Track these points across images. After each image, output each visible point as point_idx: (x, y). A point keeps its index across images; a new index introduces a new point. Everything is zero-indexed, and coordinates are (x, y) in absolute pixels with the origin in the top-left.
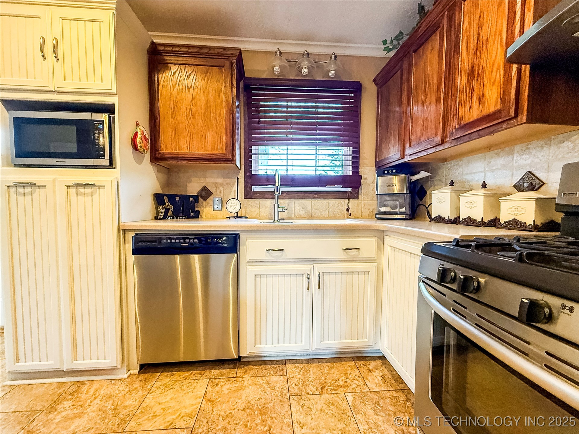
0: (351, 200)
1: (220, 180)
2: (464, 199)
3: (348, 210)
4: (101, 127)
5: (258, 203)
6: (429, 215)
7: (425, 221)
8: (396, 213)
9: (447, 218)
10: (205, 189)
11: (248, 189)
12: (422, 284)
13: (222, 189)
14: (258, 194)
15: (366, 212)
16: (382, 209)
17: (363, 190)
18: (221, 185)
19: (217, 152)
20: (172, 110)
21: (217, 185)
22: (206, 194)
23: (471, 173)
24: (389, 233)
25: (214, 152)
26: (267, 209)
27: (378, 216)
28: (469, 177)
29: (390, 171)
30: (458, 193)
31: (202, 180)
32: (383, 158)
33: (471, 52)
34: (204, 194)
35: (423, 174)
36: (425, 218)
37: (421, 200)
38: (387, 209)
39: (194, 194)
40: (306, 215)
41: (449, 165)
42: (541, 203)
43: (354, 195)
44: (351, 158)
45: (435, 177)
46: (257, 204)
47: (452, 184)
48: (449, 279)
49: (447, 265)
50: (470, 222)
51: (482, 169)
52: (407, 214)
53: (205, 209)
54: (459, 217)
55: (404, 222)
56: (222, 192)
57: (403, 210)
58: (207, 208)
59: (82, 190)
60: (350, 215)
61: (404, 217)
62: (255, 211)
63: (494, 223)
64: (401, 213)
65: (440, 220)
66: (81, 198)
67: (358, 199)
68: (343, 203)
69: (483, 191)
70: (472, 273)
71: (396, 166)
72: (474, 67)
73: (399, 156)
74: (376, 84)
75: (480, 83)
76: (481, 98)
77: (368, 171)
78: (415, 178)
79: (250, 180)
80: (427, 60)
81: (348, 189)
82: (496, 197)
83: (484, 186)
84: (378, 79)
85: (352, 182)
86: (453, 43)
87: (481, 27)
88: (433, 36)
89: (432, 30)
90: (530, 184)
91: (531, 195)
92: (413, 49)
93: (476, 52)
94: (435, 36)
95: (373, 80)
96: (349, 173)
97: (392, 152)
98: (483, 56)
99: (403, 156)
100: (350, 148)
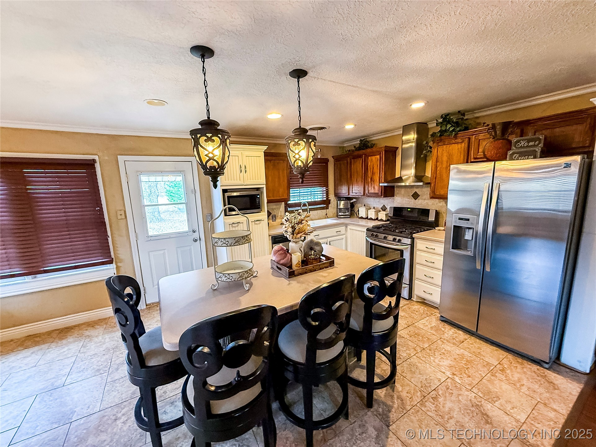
0: (326, 210)
2: (369, 211)
3: (326, 214)
4: (258, 196)
6: (358, 216)
8: (345, 215)
9: (365, 217)
11: (286, 210)
13: (275, 211)
15: (332, 215)
16: (340, 214)
17: (330, 205)
18: (275, 209)
21: (273, 209)
23: (371, 203)
24: (347, 224)
27: (339, 217)
28: (369, 203)
29: (343, 199)
30: (367, 209)
32: (339, 192)
35: (354, 200)
36: (354, 216)
37: (354, 209)
38: (342, 214)
42: (386, 214)
43: (327, 208)
44: (325, 192)
45: (358, 201)
47: (365, 206)
49: (373, 233)
50: (372, 219)
51: (373, 201)
54: (368, 217)
55: (349, 219)
58: (269, 221)
59: (256, 222)
60: (327, 217)
61: (349, 217)
63: (378, 220)
64: (348, 215)
65: (362, 218)
66: (256, 225)
67: (329, 209)
68: (323, 212)
69: (374, 210)
70: (377, 233)
71: (345, 198)
72: (372, 178)
73: (347, 194)
74: (333, 159)
75: (374, 184)
76: (374, 188)
77: (332, 197)
78: (352, 201)
79: (287, 206)
80: (358, 165)
81: (325, 205)
82: (377, 212)
83: (374, 208)
84: (335, 157)
85: (326, 202)
86: (366, 166)
87: (373, 168)
88: (360, 159)
89: (360, 156)
90: (384, 209)
91: (384, 213)
92: (351, 157)
93: (372, 174)
94: (360, 160)
95: (332, 157)
96: (325, 199)
97: (344, 191)
98: (374, 176)
99: (349, 195)
100: (325, 188)
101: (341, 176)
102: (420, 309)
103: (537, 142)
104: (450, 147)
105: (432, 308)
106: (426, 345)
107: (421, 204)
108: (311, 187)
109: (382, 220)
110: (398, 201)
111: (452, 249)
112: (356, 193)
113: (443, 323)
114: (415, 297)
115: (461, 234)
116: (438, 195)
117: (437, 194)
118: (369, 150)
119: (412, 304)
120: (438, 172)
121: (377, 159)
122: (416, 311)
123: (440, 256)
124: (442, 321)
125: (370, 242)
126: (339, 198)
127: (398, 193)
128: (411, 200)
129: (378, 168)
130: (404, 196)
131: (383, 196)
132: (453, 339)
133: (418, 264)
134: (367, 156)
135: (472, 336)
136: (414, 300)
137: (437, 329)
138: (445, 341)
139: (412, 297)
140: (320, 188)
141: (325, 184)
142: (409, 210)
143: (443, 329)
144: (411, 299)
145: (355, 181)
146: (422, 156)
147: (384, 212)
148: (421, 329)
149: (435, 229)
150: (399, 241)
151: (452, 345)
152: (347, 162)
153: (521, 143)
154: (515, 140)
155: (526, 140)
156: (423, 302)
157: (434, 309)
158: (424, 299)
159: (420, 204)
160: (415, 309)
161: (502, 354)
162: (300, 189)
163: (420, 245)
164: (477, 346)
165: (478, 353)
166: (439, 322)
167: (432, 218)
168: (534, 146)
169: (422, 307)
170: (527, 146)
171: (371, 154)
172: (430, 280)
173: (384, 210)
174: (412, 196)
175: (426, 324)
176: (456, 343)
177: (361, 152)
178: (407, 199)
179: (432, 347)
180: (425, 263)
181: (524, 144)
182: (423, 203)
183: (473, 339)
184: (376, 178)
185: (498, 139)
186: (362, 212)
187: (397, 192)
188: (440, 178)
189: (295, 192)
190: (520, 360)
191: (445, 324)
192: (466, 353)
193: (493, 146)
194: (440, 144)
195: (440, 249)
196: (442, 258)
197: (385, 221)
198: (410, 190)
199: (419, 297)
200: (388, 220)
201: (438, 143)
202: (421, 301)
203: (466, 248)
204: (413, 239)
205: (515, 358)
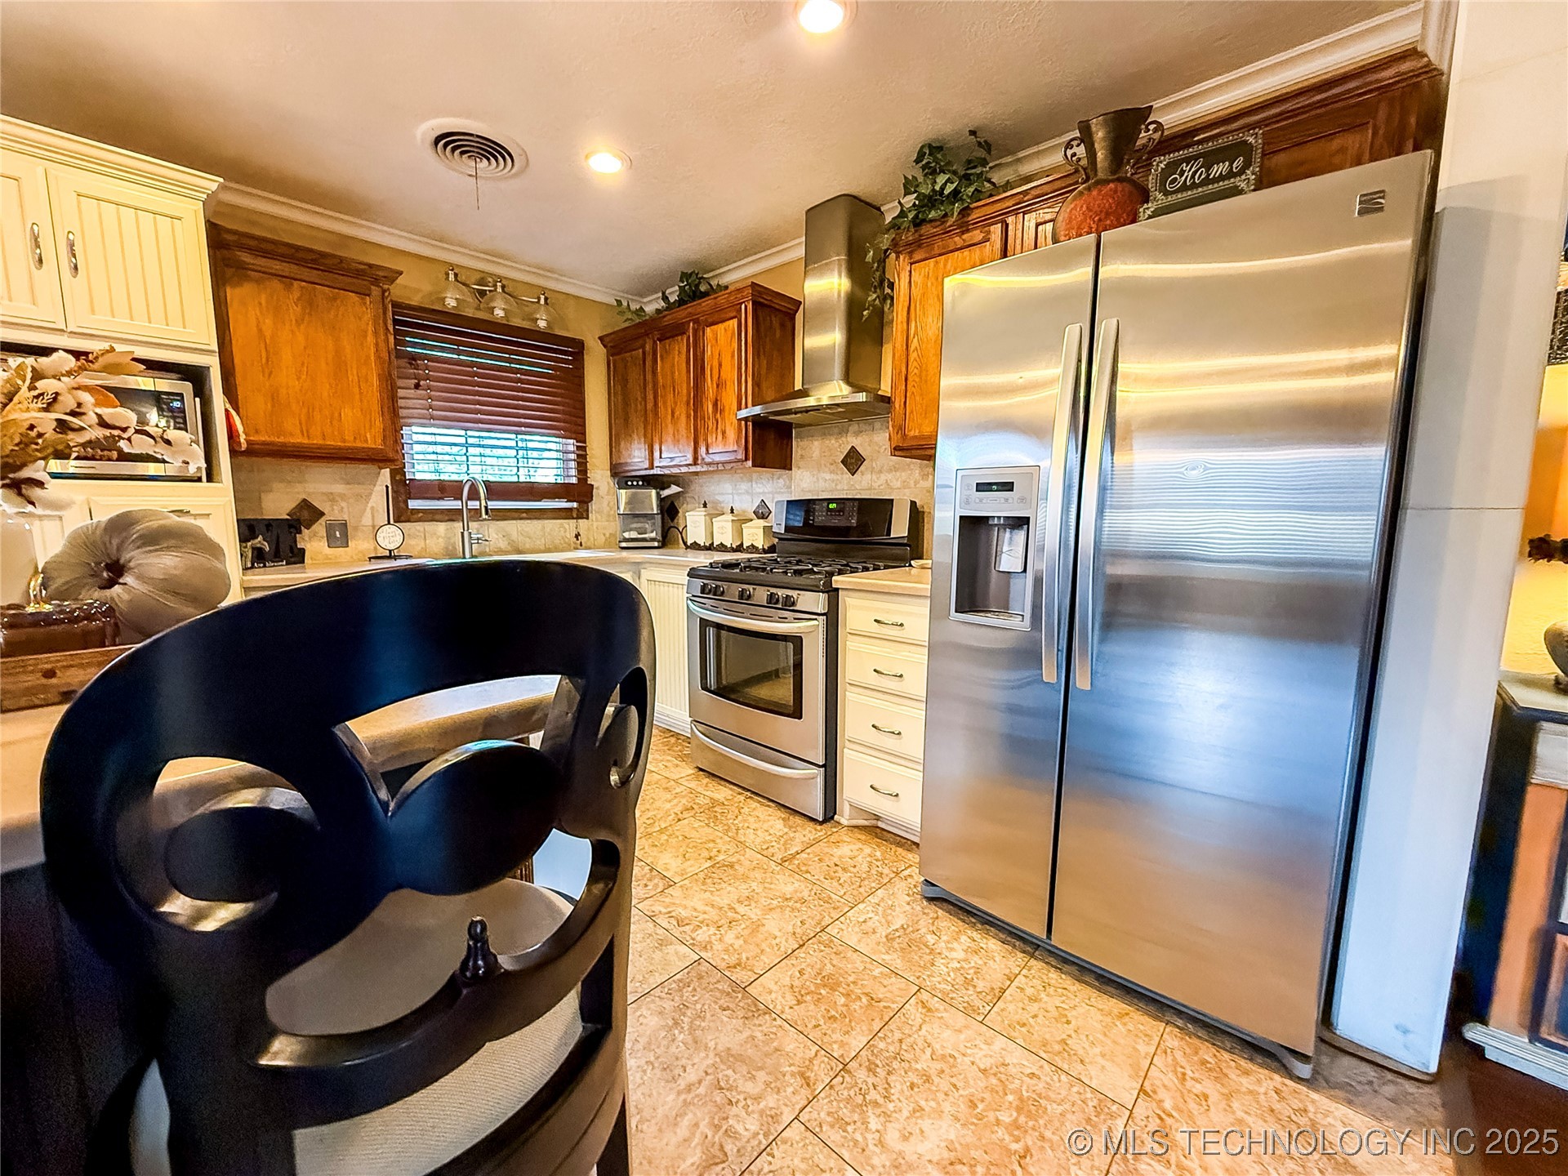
0: (580, 521)
1: (339, 488)
2: (718, 522)
3: (577, 536)
4: (176, 405)
5: (422, 529)
6: (685, 543)
7: (678, 548)
8: (644, 540)
9: (702, 544)
10: (305, 505)
11: (402, 505)
12: (689, 602)
13: (344, 504)
14: (421, 514)
15: (601, 540)
16: (626, 535)
17: (594, 506)
18: (343, 497)
19: (365, 445)
20: (264, 360)
21: (332, 498)
22: (306, 515)
23: (723, 494)
24: (643, 566)
25: (359, 444)
26: (441, 540)
27: (624, 545)
28: (719, 498)
29: (635, 483)
30: (711, 517)
31: (299, 488)
32: (622, 461)
33: (715, 386)
34: (305, 515)
35: (674, 489)
36: (678, 544)
37: (673, 520)
38: (634, 535)
39: (281, 514)
40: (509, 548)
41: (701, 480)
42: (767, 530)
43: (582, 514)
44: (573, 456)
45: (687, 492)
46: (419, 531)
47: (705, 505)
48: (707, 591)
49: (705, 581)
50: (722, 548)
51: (730, 492)
52: (658, 541)
53: (313, 542)
54: (713, 543)
55: (656, 551)
56: (345, 510)
57: (653, 535)
58: (313, 543)
60: (581, 545)
61: (656, 544)
62: (418, 545)
63: (739, 549)
64: (653, 540)
65: (695, 546)
67: (587, 518)
68: (567, 526)
69: (731, 518)
70: (719, 583)
71: (643, 478)
72: (717, 400)
73: (646, 465)
74: (605, 346)
75: (723, 419)
76: (724, 433)
77: (600, 477)
78: (665, 493)
79: (404, 488)
80: (675, 361)
81: (575, 505)
82: (740, 522)
83: (732, 511)
84: (607, 340)
85: (579, 494)
86: (699, 362)
87: (720, 365)
88: (680, 338)
89: (678, 330)
90: (762, 514)
91: (762, 523)
92: (657, 335)
93: (718, 386)
94: (682, 339)
95: (601, 338)
96: (574, 480)
97: (637, 458)
98: (724, 394)
99: (652, 467)
100: (572, 441)
101: (626, 404)
102: (860, 859)
103: (1239, 163)
104: (946, 261)
105: (900, 850)
106: (857, 1041)
107: (870, 489)
108: (517, 433)
109: (753, 549)
110: (804, 485)
111: (956, 612)
112: (672, 459)
113: (934, 910)
114: (847, 809)
115: (988, 554)
116: (915, 437)
117: (912, 434)
118: (706, 304)
119: (832, 839)
120: (913, 356)
121: (729, 333)
122: (844, 869)
123: (919, 648)
124: (931, 900)
125: (701, 619)
126: (622, 476)
127: (802, 457)
128: (839, 477)
129: (733, 365)
130: (819, 468)
131: (750, 463)
132: (968, 982)
133: (853, 688)
134: (702, 324)
135: (1032, 956)
136: (844, 821)
137: (907, 941)
138: (934, 1003)
139: (835, 813)
140: (557, 440)
141: (574, 427)
142: (831, 506)
143: (931, 939)
144: (832, 818)
145: (670, 417)
146: (865, 313)
147: (762, 521)
148: (850, 954)
149: (910, 565)
150: (789, 603)
151: (961, 1019)
152: (644, 353)
153: (1182, 173)
154: (1162, 166)
155: (1196, 158)
156: (875, 830)
157: (904, 853)
158: (878, 818)
159: (863, 485)
160: (840, 857)
161: (1142, 1030)
162: (470, 433)
163: (857, 612)
164: (1050, 1001)
165: (1057, 1047)
166: (920, 905)
167: (900, 528)
168: (1231, 174)
169: (868, 850)
170: (1207, 181)
171: (716, 317)
172: (890, 743)
173: (763, 517)
174: (842, 462)
175: (870, 924)
176: (978, 1003)
177: (681, 314)
178: (828, 476)
179: (882, 1045)
180: (874, 680)
181: (1193, 177)
182: (875, 485)
183: (1038, 974)
184: (729, 398)
185: (1098, 183)
186: (694, 525)
187: (800, 452)
188: (920, 377)
189: (439, 439)
190: (1207, 1052)
191: (940, 912)
192: (1016, 1057)
193: (1084, 208)
194: (917, 257)
195: (916, 619)
196: (923, 656)
197: (765, 551)
198: (837, 445)
199: (858, 810)
200: (772, 549)
201: (911, 253)
202: (866, 823)
203: (1004, 607)
204: (833, 593)
205: (1188, 1044)
